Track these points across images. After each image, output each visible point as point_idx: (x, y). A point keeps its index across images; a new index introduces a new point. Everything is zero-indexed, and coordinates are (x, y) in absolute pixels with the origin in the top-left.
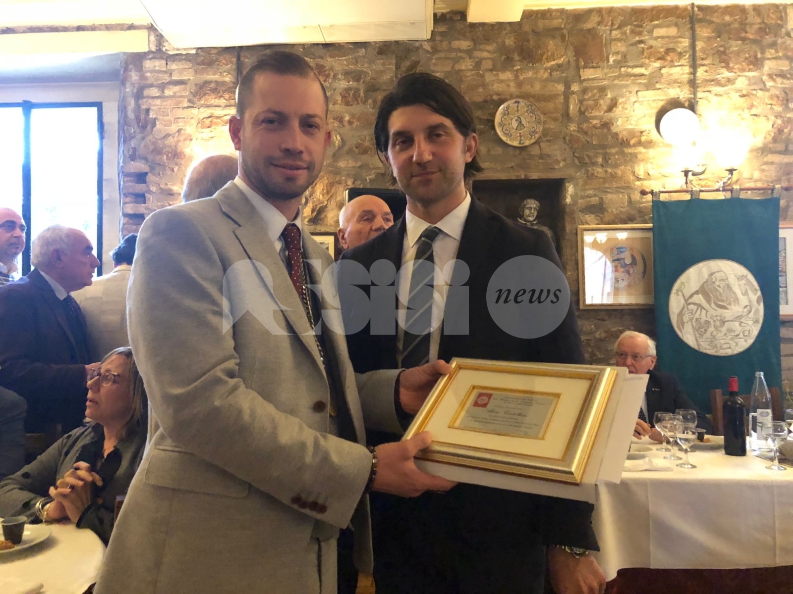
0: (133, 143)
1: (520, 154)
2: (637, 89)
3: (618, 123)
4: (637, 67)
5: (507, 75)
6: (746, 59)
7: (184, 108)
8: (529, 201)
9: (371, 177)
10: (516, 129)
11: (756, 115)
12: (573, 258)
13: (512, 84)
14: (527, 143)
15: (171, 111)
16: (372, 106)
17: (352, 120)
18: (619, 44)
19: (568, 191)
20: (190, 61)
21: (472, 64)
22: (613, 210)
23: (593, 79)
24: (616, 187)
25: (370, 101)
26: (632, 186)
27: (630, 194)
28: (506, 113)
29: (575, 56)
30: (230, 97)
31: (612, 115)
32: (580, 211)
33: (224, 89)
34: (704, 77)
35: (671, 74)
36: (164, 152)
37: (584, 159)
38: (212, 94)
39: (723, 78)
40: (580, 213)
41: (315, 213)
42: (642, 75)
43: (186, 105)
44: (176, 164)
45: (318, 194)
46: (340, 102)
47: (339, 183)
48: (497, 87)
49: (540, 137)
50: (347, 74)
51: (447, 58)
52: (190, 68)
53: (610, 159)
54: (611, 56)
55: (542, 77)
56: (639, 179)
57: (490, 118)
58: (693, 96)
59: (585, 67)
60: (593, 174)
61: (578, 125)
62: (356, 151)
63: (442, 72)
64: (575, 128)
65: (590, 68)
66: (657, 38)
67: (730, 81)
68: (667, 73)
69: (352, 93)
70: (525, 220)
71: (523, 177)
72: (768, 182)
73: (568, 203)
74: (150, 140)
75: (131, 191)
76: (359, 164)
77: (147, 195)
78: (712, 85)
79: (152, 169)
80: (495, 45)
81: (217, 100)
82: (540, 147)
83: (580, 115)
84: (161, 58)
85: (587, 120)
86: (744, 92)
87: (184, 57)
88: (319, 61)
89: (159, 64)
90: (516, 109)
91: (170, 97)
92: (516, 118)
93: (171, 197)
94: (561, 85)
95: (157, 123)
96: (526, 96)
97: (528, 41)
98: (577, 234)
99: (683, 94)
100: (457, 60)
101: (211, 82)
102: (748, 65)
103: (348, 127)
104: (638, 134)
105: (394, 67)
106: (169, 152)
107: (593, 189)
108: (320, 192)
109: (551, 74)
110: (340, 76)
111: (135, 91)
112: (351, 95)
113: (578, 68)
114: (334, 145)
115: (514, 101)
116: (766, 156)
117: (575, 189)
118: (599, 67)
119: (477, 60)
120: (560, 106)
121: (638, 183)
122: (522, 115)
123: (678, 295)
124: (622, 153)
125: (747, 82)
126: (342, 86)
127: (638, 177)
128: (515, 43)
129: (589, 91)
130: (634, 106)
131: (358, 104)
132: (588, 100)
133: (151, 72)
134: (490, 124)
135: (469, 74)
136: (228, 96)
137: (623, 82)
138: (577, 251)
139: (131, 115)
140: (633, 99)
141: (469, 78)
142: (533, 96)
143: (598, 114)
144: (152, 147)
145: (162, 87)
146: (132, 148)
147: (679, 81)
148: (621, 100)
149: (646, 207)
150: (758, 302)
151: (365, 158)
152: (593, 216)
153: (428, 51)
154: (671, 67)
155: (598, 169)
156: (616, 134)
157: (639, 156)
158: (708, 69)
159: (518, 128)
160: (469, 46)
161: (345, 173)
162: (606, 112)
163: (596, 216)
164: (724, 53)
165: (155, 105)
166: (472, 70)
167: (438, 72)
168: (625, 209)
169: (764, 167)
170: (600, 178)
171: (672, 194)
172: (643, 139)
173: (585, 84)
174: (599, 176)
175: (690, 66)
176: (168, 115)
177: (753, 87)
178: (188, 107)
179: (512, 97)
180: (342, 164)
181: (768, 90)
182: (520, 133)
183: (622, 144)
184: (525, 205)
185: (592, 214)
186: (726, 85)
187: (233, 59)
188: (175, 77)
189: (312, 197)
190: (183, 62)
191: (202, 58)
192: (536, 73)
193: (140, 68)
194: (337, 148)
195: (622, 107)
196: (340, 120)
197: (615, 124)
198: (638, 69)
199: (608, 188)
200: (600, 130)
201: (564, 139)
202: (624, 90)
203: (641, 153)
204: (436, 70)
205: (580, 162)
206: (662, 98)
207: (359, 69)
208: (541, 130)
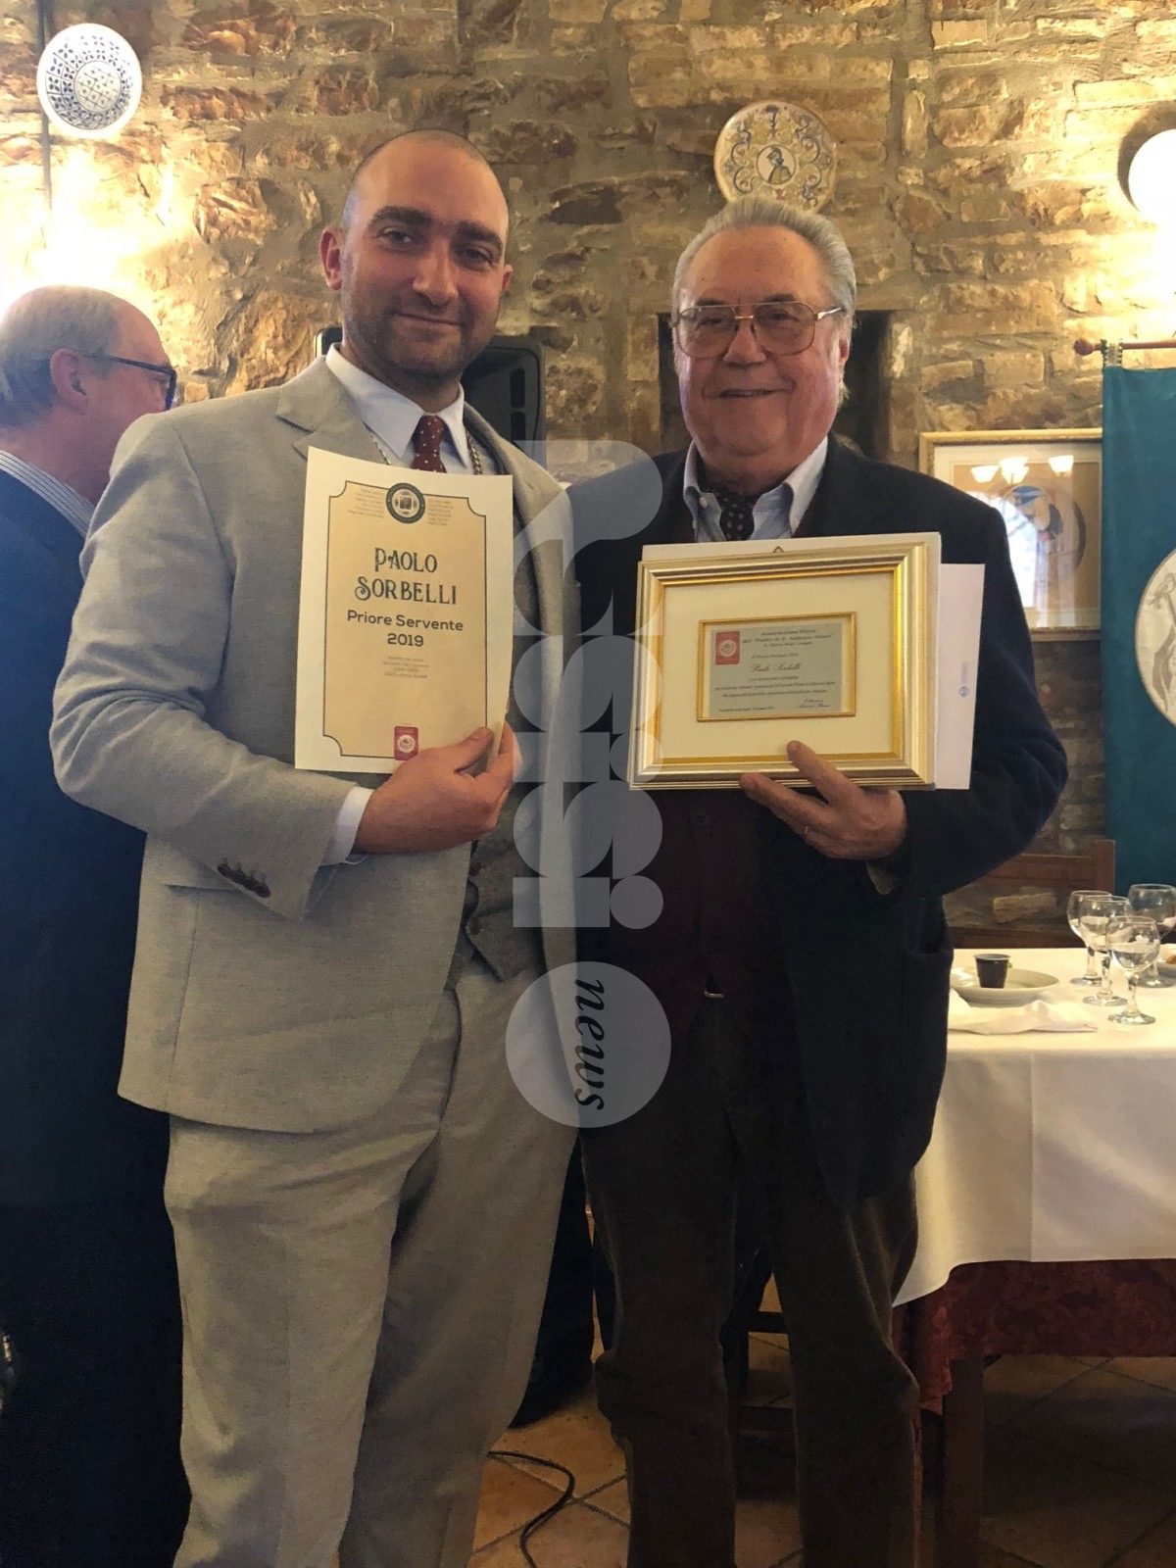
2: (1077, 78)
3: (1026, 167)
4: (1075, 16)
5: (748, 37)
10: (770, 180)
13: (760, 61)
16: (399, 115)
17: (346, 152)
19: (897, 343)
21: (658, 5)
22: (1008, 392)
23: (966, 50)
24: (1016, 335)
25: (393, 102)
26: (1058, 330)
27: (1051, 351)
28: (743, 139)
30: (26, 86)
31: (1010, 144)
32: (927, 394)
33: (6, 63)
35: (1161, 39)
37: (940, 261)
40: (926, 401)
42: (1089, 40)
45: (263, 348)
46: (314, 103)
48: (720, 69)
49: (830, 201)
50: (333, 28)
53: (1003, 261)
55: (836, 44)
56: (1073, 313)
57: (702, 150)
59: (945, 18)
60: (960, 301)
61: (925, 174)
63: (579, 25)
64: (916, 180)
65: (958, 19)
68: (1152, 34)
69: (345, 79)
73: (898, 375)
83: (931, 146)
85: (948, 158)
90: (769, 126)
92: (769, 151)
94: (885, 64)
96: (793, 94)
98: (917, 453)
103: (336, 171)
104: (1076, 196)
107: (958, 338)
108: (268, 342)
109: (858, 36)
112: (344, 84)
113: (928, 20)
114: (302, 218)
115: (763, 105)
117: (915, 339)
118: (981, 18)
120: (881, 121)
121: (1071, 324)
122: (785, 143)
123: (1159, 607)
124: (1034, 245)
126: (320, 61)
127: (1070, 309)
129: (954, 82)
130: (1067, 122)
131: (363, 108)
132: (952, 105)
134: (704, 167)
135: (648, 32)
136: (18, 82)
137: (1040, 59)
140: (1065, 102)
141: (649, 45)
142: (814, 95)
143: (975, 142)
148: (1033, 107)
149: (1089, 386)
152: (958, 408)
154: (1163, 18)
155: (972, 287)
156: (1021, 196)
157: (1076, 254)
159: (774, 179)
162: (997, 137)
163: (968, 408)
166: (656, 22)
167: (567, 26)
168: (1038, 391)
170: (978, 311)
171: (1155, 350)
172: (1087, 208)
173: (945, 63)
174: (976, 305)
179: (758, 95)
182: (779, 192)
183: (1033, 222)
185: (958, 402)
189: (246, 357)
192: (821, 32)
195: (1037, 126)
196: (317, 151)
197: (1017, 169)
198: (1079, 22)
199: (997, 336)
200: (979, 186)
201: (891, 208)
202: (1044, 80)
203: (1079, 246)
204: (564, 19)
205: (929, 268)
206: (1138, 101)
207: (364, 14)
208: (832, 183)
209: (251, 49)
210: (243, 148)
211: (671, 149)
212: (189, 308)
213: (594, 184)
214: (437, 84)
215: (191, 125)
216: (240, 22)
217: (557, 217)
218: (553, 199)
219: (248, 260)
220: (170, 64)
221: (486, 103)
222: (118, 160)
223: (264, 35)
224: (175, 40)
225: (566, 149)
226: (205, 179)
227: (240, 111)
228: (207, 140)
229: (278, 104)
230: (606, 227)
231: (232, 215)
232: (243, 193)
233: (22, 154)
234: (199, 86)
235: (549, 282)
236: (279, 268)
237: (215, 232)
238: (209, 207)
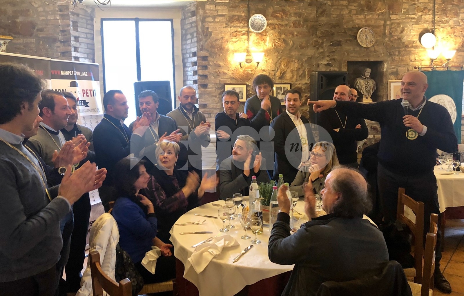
0: (201, 43)
1: (366, 50)
2: (413, 24)
3: (405, 38)
4: (412, 14)
5: (362, 17)
6: (454, 13)
7: (224, 27)
8: (367, 69)
9: (305, 59)
11: (456, 36)
12: (386, 93)
13: (363, 20)
14: (369, 46)
15: (218, 29)
16: (306, 28)
17: (298, 34)
18: (406, 5)
19: (385, 66)
20: (226, 6)
21: (348, 11)
23: (395, 19)
24: (403, 65)
25: (305, 26)
26: (409, 64)
27: (408, 67)
28: (361, 33)
29: (388, 9)
30: (247, 23)
31: (402, 34)
32: (389, 74)
33: (242, 19)
34: (437, 20)
35: (426, 18)
36: (216, 47)
37: (391, 53)
38: (237, 21)
39: (445, 20)
41: (281, 75)
42: (414, 18)
43: (225, 26)
44: (221, 53)
45: (283, 66)
46: (292, 26)
47: (292, 61)
48: (357, 21)
49: (375, 43)
50: (296, 14)
51: (338, 9)
52: (226, 9)
53: (401, 53)
54: (402, 10)
55: (375, 18)
56: (412, 61)
57: (355, 35)
58: (433, 28)
59: (392, 14)
60: (394, 59)
62: (299, 48)
63: (335, 15)
64: (388, 40)
65: (394, 14)
66: (420, 3)
67: (447, 22)
68: (424, 17)
69: (297, 22)
70: (365, 77)
71: (367, 60)
72: (459, 63)
73: (385, 71)
74: (209, 42)
75: (201, 64)
76: (301, 53)
77: (209, 66)
78: (441, 23)
79: (210, 55)
80: (357, 3)
81: (239, 24)
82: (374, 47)
83: (390, 34)
84: (213, 4)
85: (392, 36)
86: (452, 26)
87: (223, 4)
88: (283, 8)
89: (212, 7)
90: (365, 31)
91: (217, 22)
92: (365, 35)
93: (219, 67)
94: (383, 21)
95: (212, 34)
96: (369, 26)
97: (371, 2)
98: (388, 84)
99: (429, 26)
100: (342, 10)
101: (236, 15)
102: (454, 15)
103: (296, 37)
104: (412, 43)
105: (315, 12)
106: (218, 47)
107: (394, 65)
109: (379, 17)
110: (292, 15)
111: (201, 18)
112: (297, 23)
113: (390, 14)
114: (290, 45)
115: (364, 28)
116: (459, 52)
117: (387, 65)
118: (398, 14)
119: (350, 10)
120: (382, 30)
121: (411, 63)
122: (367, 34)
124: (405, 50)
125: (453, 22)
126: (293, 19)
128: (365, 3)
129: (394, 24)
130: (411, 31)
131: (300, 27)
132: (394, 28)
133: (209, 10)
134: (355, 37)
135: (347, 16)
136: (244, 22)
137: (407, 21)
138: (388, 91)
139: (200, 30)
140: (411, 28)
141: (346, 18)
142: (372, 26)
143: (397, 34)
144: (210, 45)
145: (214, 18)
146: (201, 45)
147: (428, 21)
148: (406, 29)
150: (455, 111)
151: (302, 50)
152: (393, 76)
153: (329, 5)
154: (426, 15)
155: (396, 57)
156: (404, 43)
157: (412, 52)
158: (439, 16)
159: (366, 40)
160: (347, 4)
161: (294, 57)
162: (400, 33)
163: (395, 76)
164: (445, 10)
165: (211, 26)
166: (348, 14)
167: (334, 15)
169: (458, 57)
170: (397, 61)
171: (426, 68)
172: (414, 45)
173: (392, 21)
175: (433, 15)
176: (217, 30)
177: (455, 25)
178: (226, 27)
179: (363, 26)
180: (293, 53)
181: (461, 26)
182: (367, 42)
183: (406, 47)
184: (366, 71)
186: (446, 24)
187: (246, 6)
188: (220, 13)
189: (280, 68)
190: (224, 6)
191: (231, 5)
192: (373, 16)
193: (204, 9)
194: (291, 47)
195: (406, 31)
196: (292, 34)
197: (403, 38)
198: (413, 15)
199: (400, 65)
200: (397, 41)
201: (384, 44)
202: (407, 24)
203: (413, 50)
204: (333, 13)
205: (390, 54)
206: (422, 28)
207: (300, 12)
208: (375, 41)
209: (282, 17)
210: (280, 33)
211: (350, 34)
212: (271, 60)
213: (337, 40)
214: (313, 23)
215: (272, 30)
216: (280, 13)
217: (332, 45)
218: (331, 42)
219: (281, 52)
220: (269, 19)
221: (320, 27)
222: (260, 35)
223: (284, 15)
224: (269, 16)
225: (333, 34)
226: (274, 38)
227: (280, 28)
228: (275, 32)
229: (286, 26)
230: (339, 47)
231: (278, 44)
232: (280, 41)
233: (244, 34)
234: (273, 23)
235: (330, 56)
236: (286, 53)
237: (275, 47)
238: (275, 43)
